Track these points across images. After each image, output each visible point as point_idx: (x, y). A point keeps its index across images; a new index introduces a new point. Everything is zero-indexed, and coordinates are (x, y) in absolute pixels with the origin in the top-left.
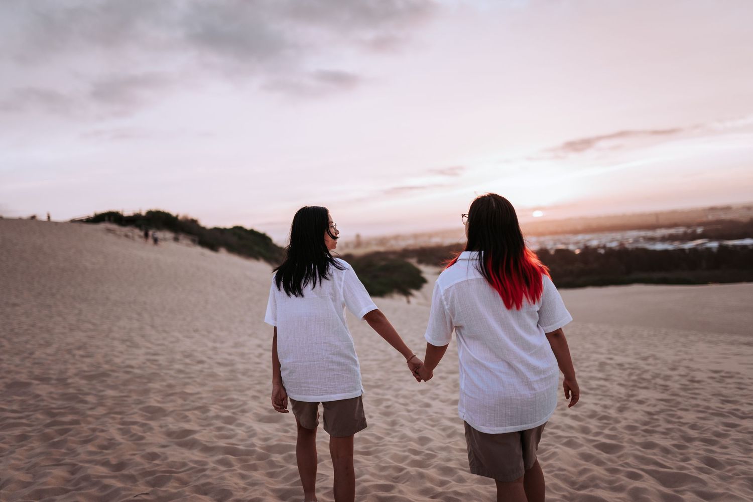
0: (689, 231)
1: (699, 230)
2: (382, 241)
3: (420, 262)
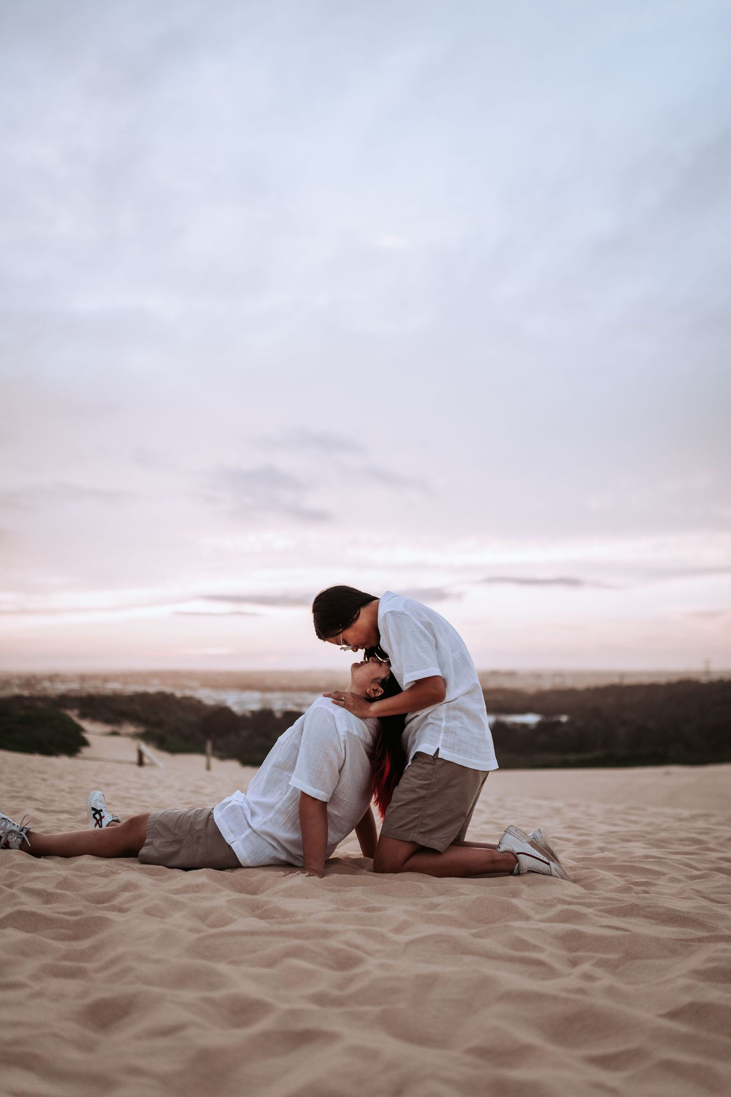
2: (30, 681)
3: (83, 716)
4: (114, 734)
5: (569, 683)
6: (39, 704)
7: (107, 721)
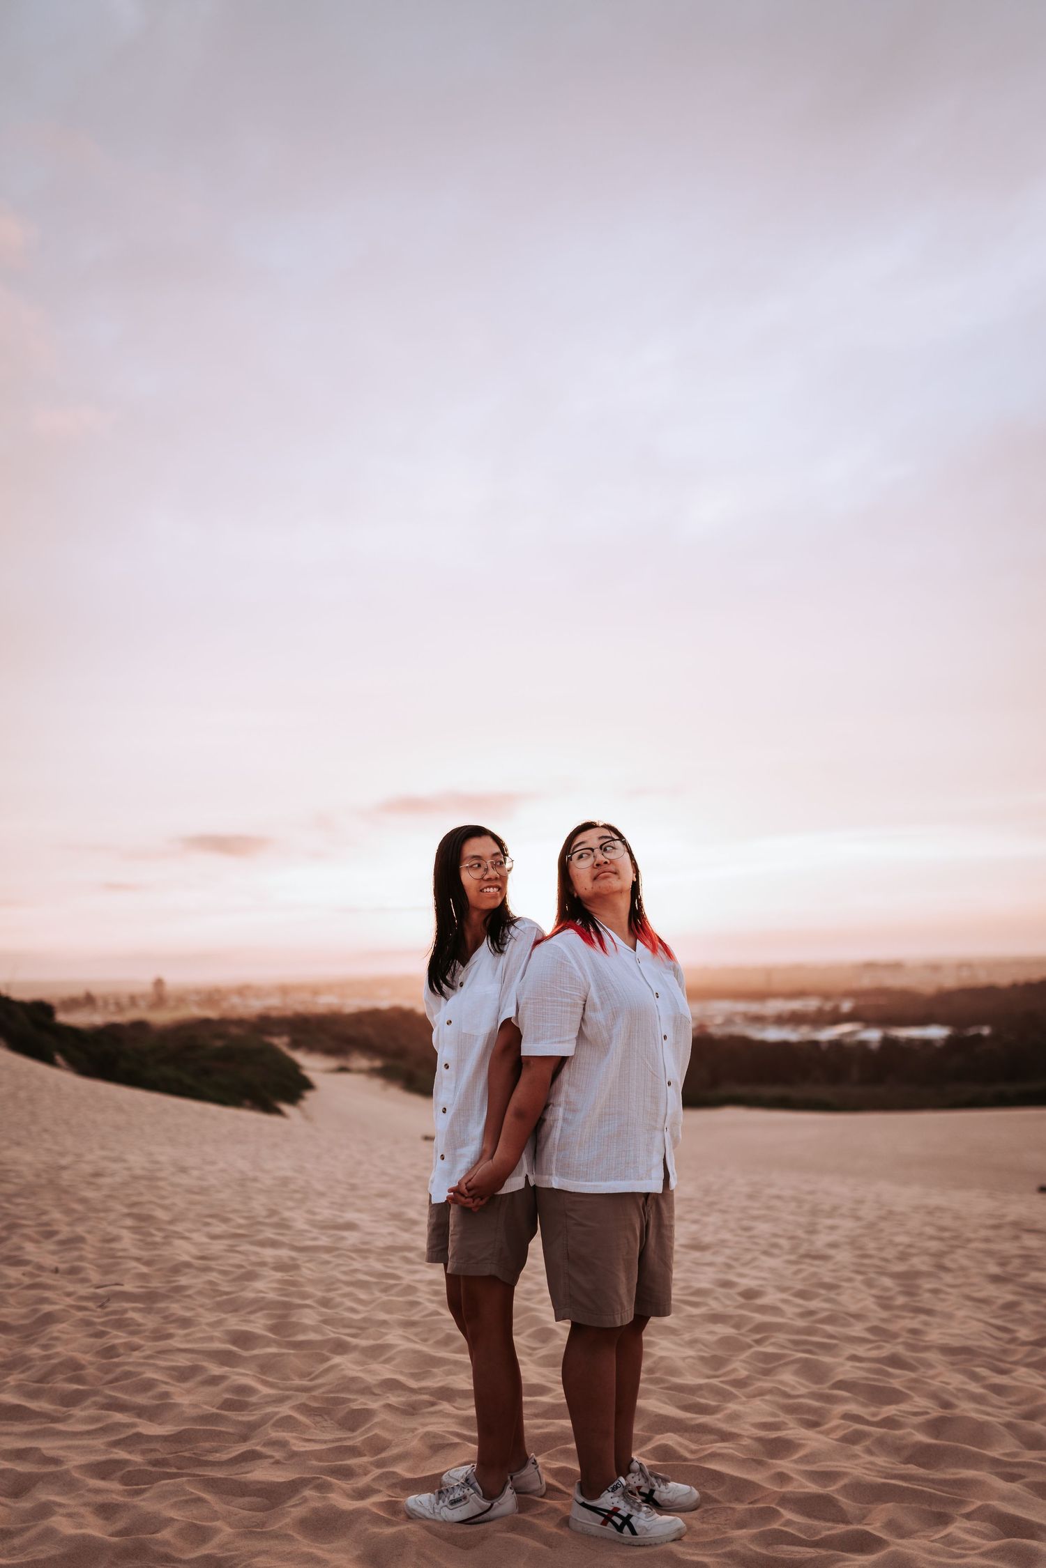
0: (828, 1006)
1: (846, 1006)
3: (295, 1045)
4: (343, 1070)
5: (983, 978)
6: (234, 1031)
7: (329, 1052)
